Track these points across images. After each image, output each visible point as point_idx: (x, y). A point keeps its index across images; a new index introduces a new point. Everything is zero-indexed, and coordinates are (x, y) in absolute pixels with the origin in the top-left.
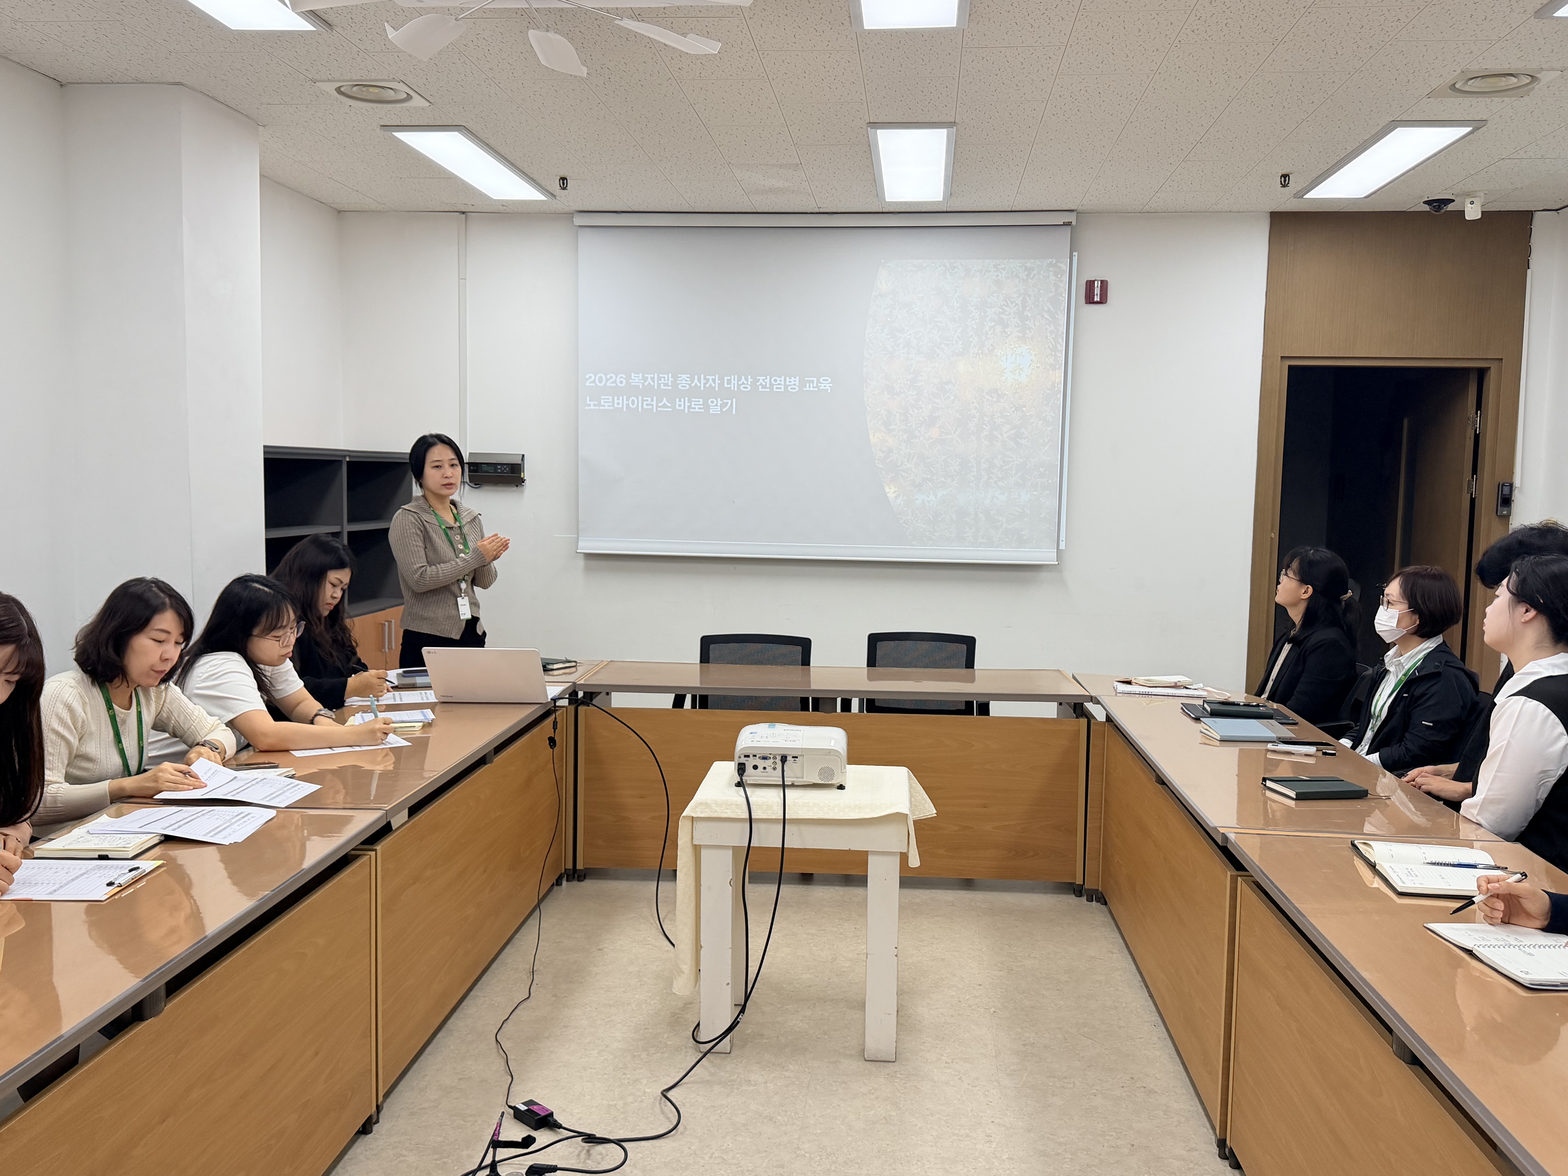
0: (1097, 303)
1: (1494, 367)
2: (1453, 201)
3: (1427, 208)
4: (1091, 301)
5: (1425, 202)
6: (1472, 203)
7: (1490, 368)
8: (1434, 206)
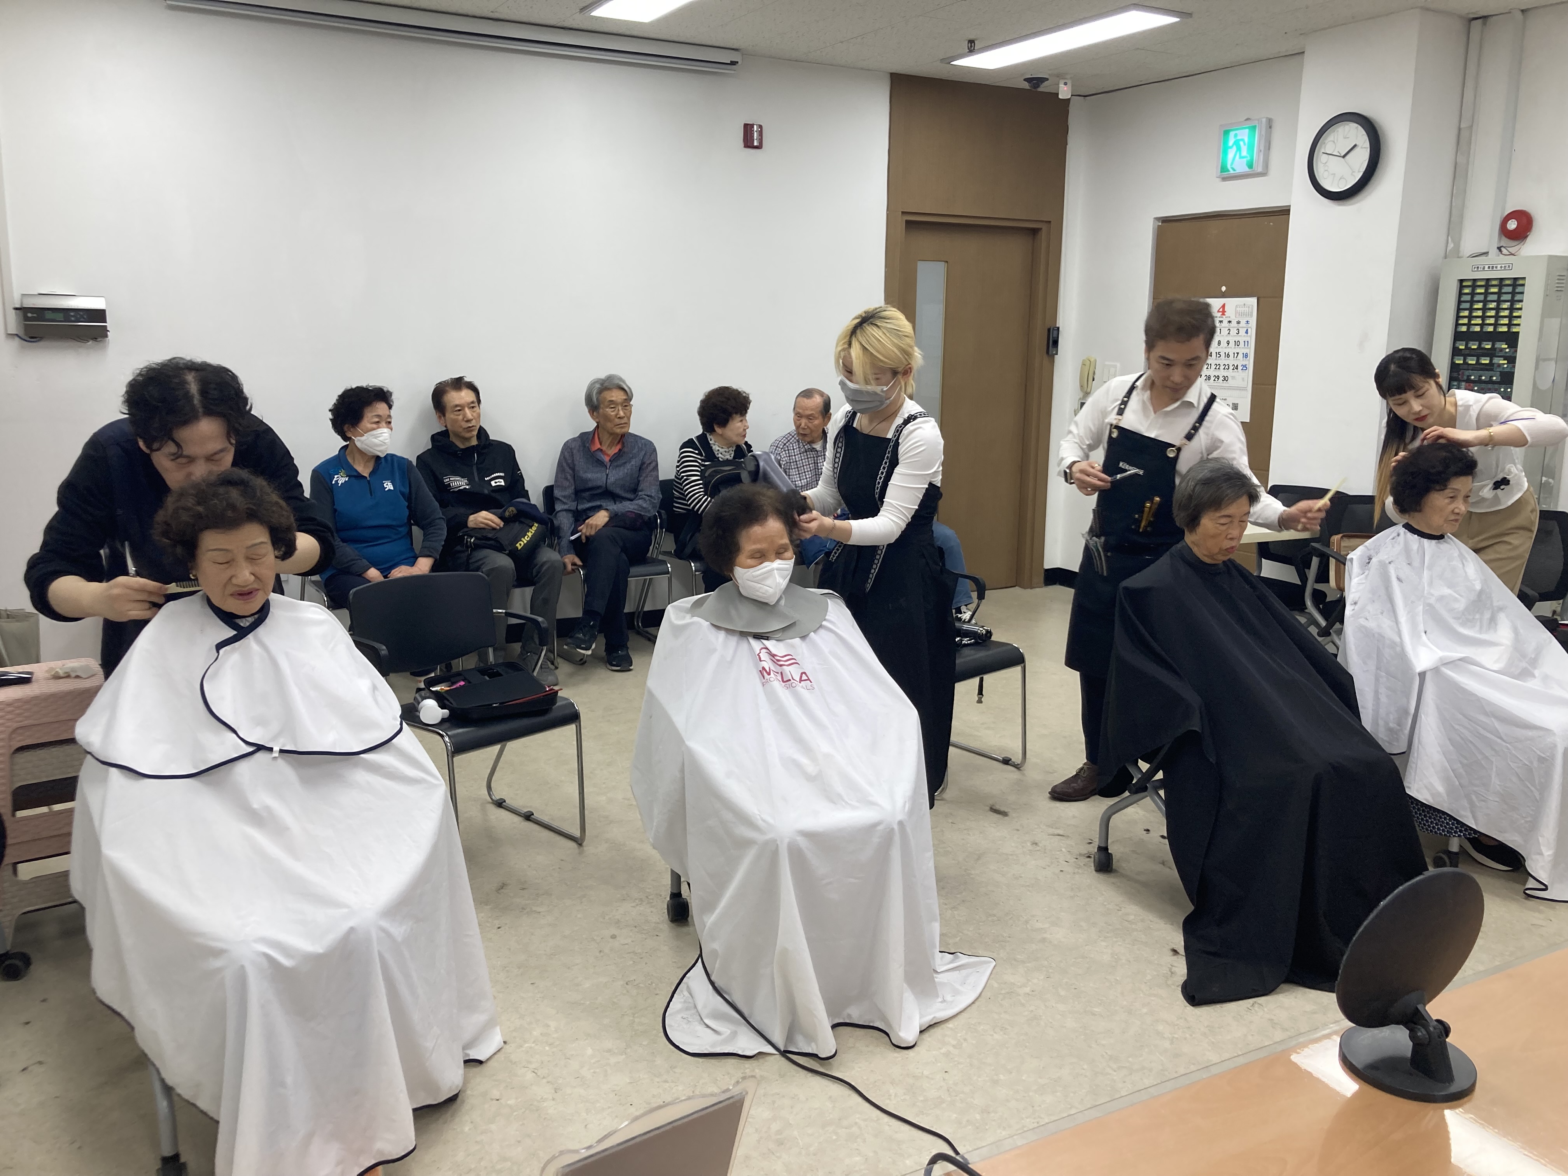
0: (756, 147)
1: (1044, 227)
2: (1047, 79)
3: (1026, 86)
4: (751, 145)
5: (1025, 80)
6: (1066, 84)
7: (1041, 229)
8: (1034, 84)
